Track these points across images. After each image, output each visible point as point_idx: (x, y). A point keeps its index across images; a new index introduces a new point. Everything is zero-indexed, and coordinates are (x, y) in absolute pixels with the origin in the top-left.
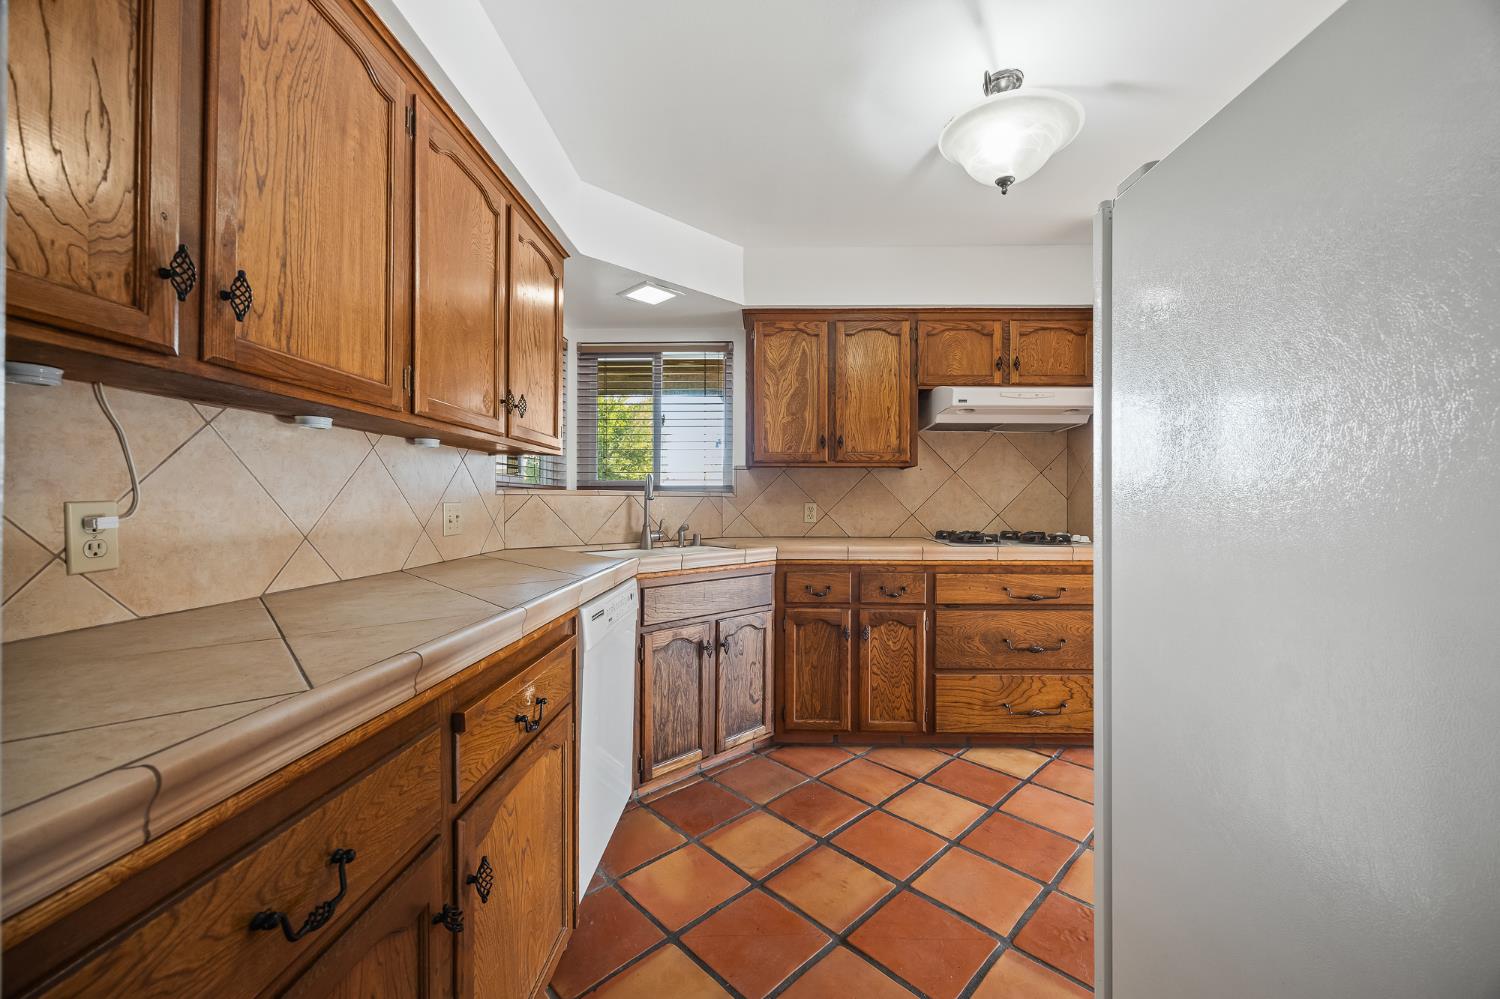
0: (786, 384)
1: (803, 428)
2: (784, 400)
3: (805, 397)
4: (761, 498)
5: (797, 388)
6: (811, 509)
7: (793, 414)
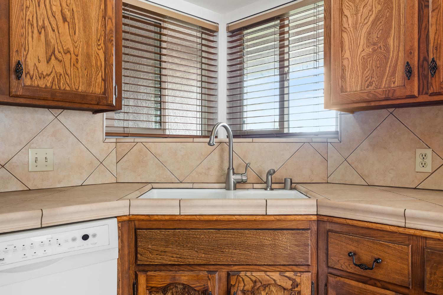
0: (366, 11)
1: (387, 58)
2: (364, 30)
3: (389, 21)
4: (365, 144)
5: (380, 11)
6: (424, 156)
7: (374, 44)
